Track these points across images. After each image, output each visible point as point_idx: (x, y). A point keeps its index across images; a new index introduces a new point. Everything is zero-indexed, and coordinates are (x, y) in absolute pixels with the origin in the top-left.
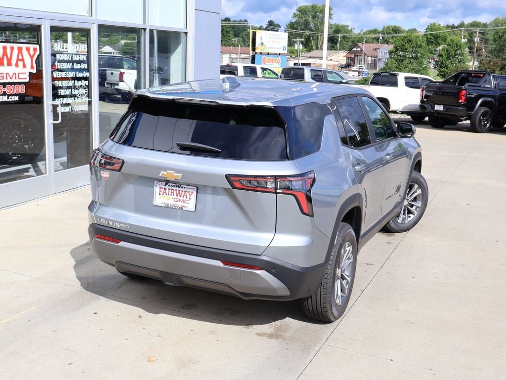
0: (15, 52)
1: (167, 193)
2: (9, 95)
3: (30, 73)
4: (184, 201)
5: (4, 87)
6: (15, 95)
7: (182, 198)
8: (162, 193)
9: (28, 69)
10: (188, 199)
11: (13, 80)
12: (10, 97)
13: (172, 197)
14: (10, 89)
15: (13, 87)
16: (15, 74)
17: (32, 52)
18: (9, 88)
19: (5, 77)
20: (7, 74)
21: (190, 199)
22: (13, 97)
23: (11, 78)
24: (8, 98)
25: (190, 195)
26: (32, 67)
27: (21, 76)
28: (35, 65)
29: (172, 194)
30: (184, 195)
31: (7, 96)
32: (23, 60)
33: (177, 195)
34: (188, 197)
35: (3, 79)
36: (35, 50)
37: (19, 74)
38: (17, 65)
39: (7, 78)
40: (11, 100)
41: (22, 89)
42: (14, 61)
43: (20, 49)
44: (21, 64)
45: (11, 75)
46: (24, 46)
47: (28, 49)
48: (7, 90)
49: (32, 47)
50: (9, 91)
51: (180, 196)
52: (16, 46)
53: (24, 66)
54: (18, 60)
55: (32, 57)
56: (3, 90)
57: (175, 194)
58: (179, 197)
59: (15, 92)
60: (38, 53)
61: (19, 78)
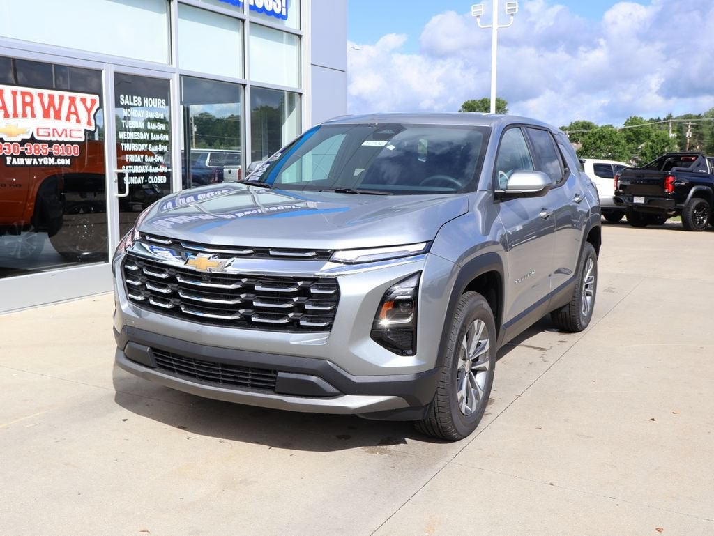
0: (66, 103)
2: (56, 158)
3: (86, 131)
5: (50, 146)
6: (66, 157)
9: (84, 126)
11: (63, 138)
12: (59, 160)
14: (58, 150)
15: (62, 147)
16: (66, 130)
17: (89, 104)
18: (56, 148)
19: (51, 134)
20: (53, 129)
22: (63, 160)
23: (60, 136)
24: (56, 161)
26: (89, 123)
27: (74, 134)
28: (92, 121)
31: (53, 158)
32: (76, 113)
35: (49, 135)
36: (93, 102)
37: (71, 131)
38: (68, 119)
39: (54, 135)
40: (59, 164)
41: (75, 151)
42: (64, 113)
43: (72, 100)
44: (73, 117)
45: (60, 131)
46: (78, 96)
47: (83, 100)
48: (54, 151)
49: (89, 97)
50: (57, 152)
52: (67, 95)
53: (78, 121)
54: (69, 112)
55: (89, 111)
56: (48, 151)
59: (65, 154)
60: (97, 105)
61: (71, 136)
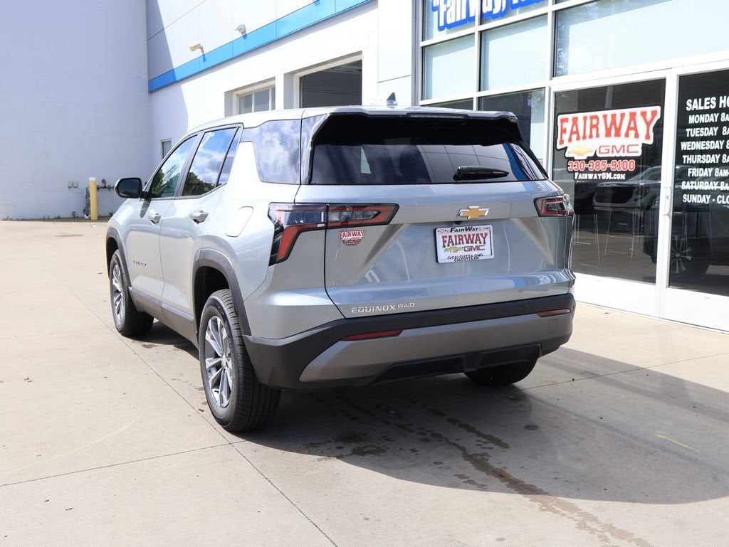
0: (626, 120)
1: (454, 242)
2: (613, 173)
3: (643, 144)
4: (478, 248)
5: (609, 162)
6: (622, 172)
7: (474, 245)
8: (446, 244)
9: (642, 140)
10: (482, 244)
12: (615, 175)
13: (461, 246)
15: (619, 163)
16: (624, 146)
17: (649, 117)
18: (614, 164)
19: (611, 151)
20: (613, 147)
21: (484, 243)
22: (619, 175)
23: (618, 152)
24: (612, 176)
25: (484, 238)
26: (648, 137)
27: (631, 149)
28: (652, 134)
29: (461, 241)
30: (476, 240)
31: (611, 173)
32: (635, 128)
33: (468, 243)
34: (482, 240)
35: (608, 152)
36: (654, 113)
37: (628, 146)
38: (627, 135)
39: (613, 152)
40: (615, 178)
41: (631, 166)
42: (623, 130)
43: (633, 115)
44: (632, 133)
45: (618, 148)
46: (639, 110)
47: (644, 114)
48: (611, 166)
49: (649, 110)
50: (614, 167)
51: (472, 242)
52: (628, 111)
53: (637, 136)
54: (629, 128)
55: (648, 124)
56: (607, 166)
57: (465, 241)
58: (470, 245)
59: (622, 169)
60: (658, 117)
61: (628, 151)
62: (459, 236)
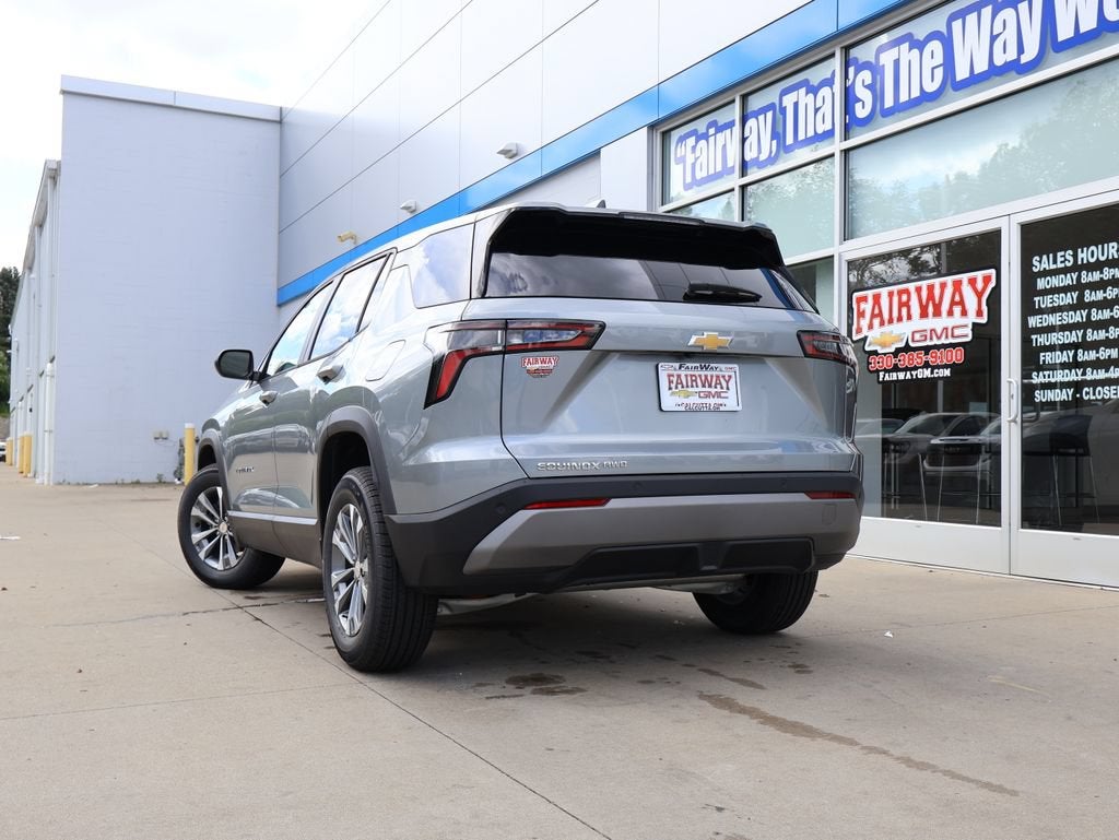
0: (949, 291)
1: (685, 384)
2: (933, 368)
3: (974, 324)
4: (718, 395)
5: (927, 353)
6: (946, 366)
7: (713, 390)
8: (673, 386)
9: (972, 318)
10: (725, 390)
11: (943, 341)
12: (936, 371)
13: (694, 389)
14: (936, 357)
15: (941, 353)
16: (947, 329)
17: (980, 285)
18: (934, 355)
19: (928, 337)
20: (931, 331)
21: (728, 388)
22: (941, 369)
23: (939, 338)
24: (932, 373)
25: (727, 382)
26: (979, 314)
27: (957, 332)
28: (985, 309)
29: (694, 384)
30: (716, 384)
31: (930, 369)
32: (962, 303)
33: (704, 386)
34: (724, 384)
35: (925, 340)
36: (987, 280)
37: (952, 328)
38: (950, 313)
39: (931, 339)
40: (936, 376)
41: (957, 356)
42: (946, 307)
43: (959, 285)
44: (957, 310)
45: (939, 332)
46: (966, 276)
47: (973, 282)
48: (930, 359)
49: (979, 275)
50: (934, 360)
51: (710, 386)
53: (964, 313)
54: (953, 303)
55: (979, 295)
56: (924, 360)
57: (700, 384)
58: (707, 389)
59: (945, 361)
60: (993, 284)
61: (953, 336)
62: (691, 376)
